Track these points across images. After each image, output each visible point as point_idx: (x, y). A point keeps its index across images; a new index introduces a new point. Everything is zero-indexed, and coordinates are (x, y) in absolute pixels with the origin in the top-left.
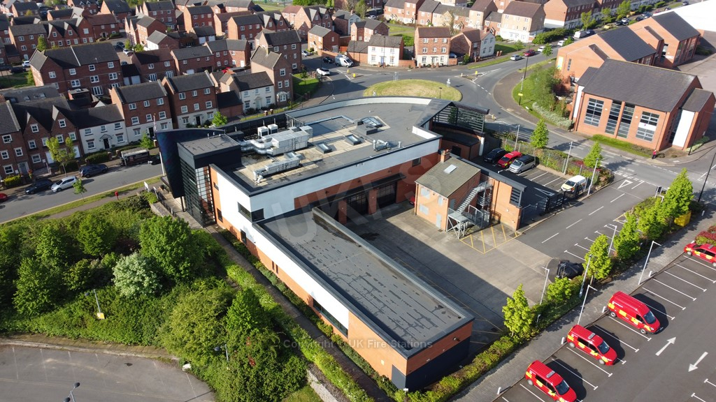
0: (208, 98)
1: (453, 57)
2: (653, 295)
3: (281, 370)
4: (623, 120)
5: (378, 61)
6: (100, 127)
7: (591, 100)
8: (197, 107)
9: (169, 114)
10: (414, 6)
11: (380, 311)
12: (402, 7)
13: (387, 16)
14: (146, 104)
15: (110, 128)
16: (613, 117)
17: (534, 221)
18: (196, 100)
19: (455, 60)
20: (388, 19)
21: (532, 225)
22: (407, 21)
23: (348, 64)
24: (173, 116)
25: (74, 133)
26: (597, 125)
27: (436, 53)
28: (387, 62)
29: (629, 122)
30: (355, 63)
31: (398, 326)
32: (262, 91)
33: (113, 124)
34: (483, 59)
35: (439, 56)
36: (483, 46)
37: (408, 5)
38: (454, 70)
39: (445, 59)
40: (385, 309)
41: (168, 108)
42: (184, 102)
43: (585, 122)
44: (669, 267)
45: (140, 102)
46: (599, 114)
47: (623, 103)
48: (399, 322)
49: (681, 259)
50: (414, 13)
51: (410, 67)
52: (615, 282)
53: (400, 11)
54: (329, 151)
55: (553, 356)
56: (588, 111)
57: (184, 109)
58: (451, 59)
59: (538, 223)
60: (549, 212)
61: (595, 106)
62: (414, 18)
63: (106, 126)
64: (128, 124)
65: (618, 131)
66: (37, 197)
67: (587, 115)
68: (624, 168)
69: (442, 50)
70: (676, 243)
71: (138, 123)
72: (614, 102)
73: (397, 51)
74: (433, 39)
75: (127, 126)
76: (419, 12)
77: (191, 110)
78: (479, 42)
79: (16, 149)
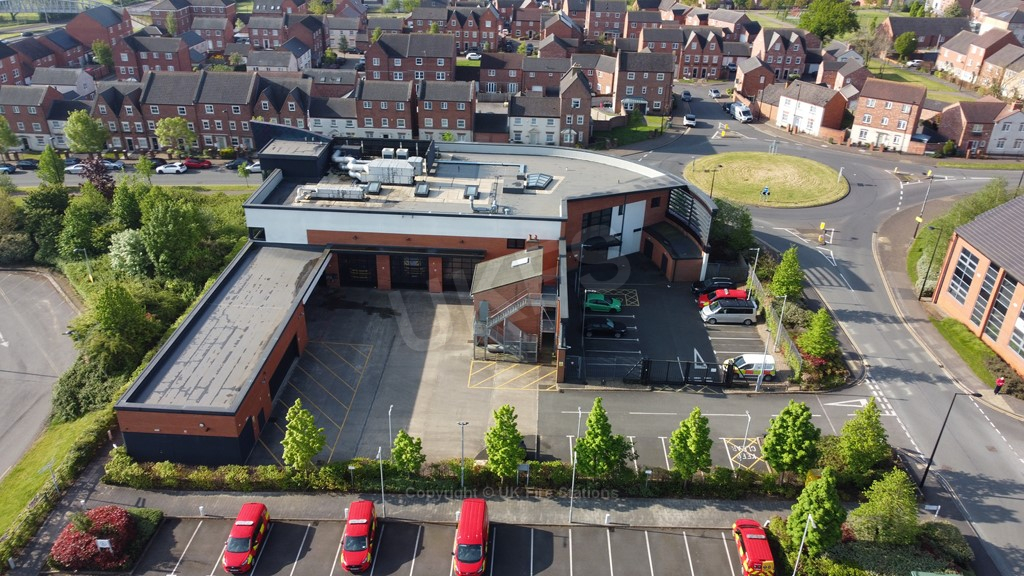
0: (461, 115)
1: (921, 141)
2: (566, 545)
3: (104, 380)
4: (996, 304)
5: (789, 121)
6: (329, 120)
7: (965, 251)
8: (445, 123)
9: (410, 123)
10: (982, 51)
11: (186, 364)
12: (964, 51)
13: (940, 64)
14: (383, 106)
15: (341, 123)
16: (984, 294)
17: (603, 384)
18: (445, 114)
19: (920, 147)
20: (939, 69)
21: (588, 387)
22: (966, 76)
23: (744, 118)
24: (415, 126)
25: (302, 120)
26: (962, 301)
27: (886, 128)
28: (802, 126)
29: (1004, 311)
30: (757, 117)
31: (173, 381)
32: (542, 123)
33: (345, 121)
34: (993, 156)
35: (892, 134)
36: (997, 133)
37: (974, 49)
38: (907, 161)
39: (904, 142)
40: (194, 365)
41: (409, 116)
42: (429, 114)
43: (951, 291)
44: (667, 531)
45: (376, 102)
46: (968, 281)
47: (1001, 270)
48: (181, 379)
49: (707, 534)
50: (979, 64)
51: (831, 141)
52: (545, 502)
53: (960, 57)
54: (426, 195)
55: (316, 523)
56: (958, 272)
57: (429, 122)
58: (914, 143)
59: (604, 388)
60: (645, 384)
61: (967, 265)
62: (977, 73)
63: (337, 120)
64: (361, 125)
65: (987, 323)
66: (230, 173)
67: (954, 278)
68: (900, 383)
69: (899, 125)
70: (743, 511)
71: (372, 126)
72: (993, 265)
73: (819, 112)
74: (884, 102)
75: (359, 126)
76: (986, 63)
77: (437, 125)
78: (989, 125)
79: (243, 122)
